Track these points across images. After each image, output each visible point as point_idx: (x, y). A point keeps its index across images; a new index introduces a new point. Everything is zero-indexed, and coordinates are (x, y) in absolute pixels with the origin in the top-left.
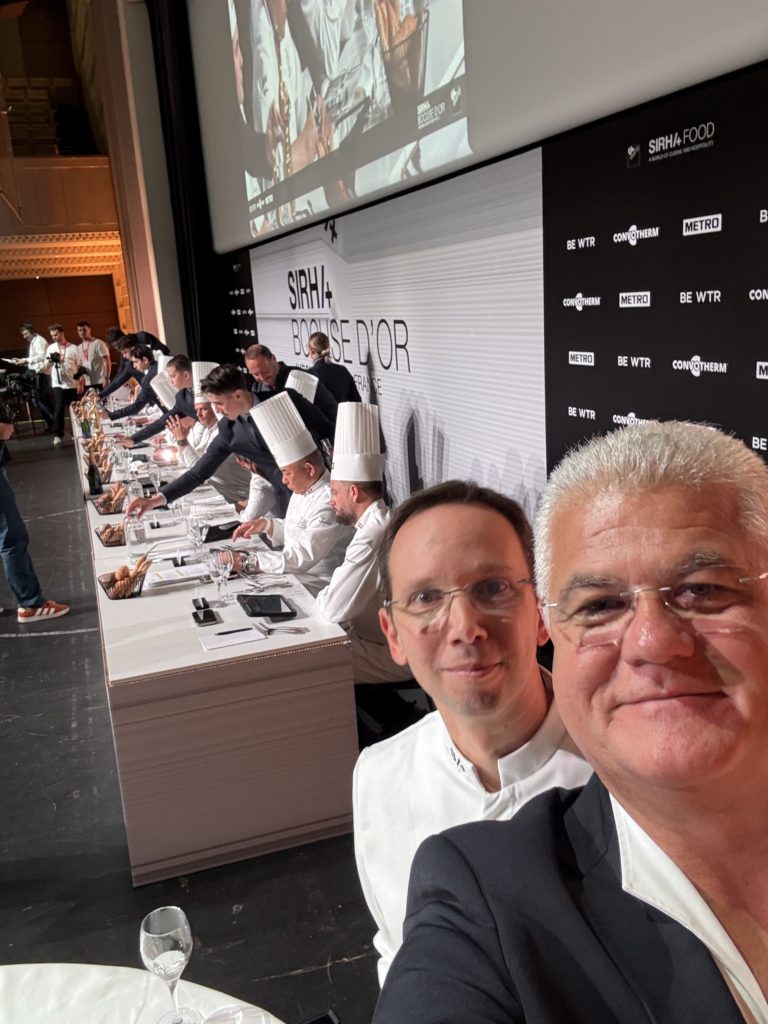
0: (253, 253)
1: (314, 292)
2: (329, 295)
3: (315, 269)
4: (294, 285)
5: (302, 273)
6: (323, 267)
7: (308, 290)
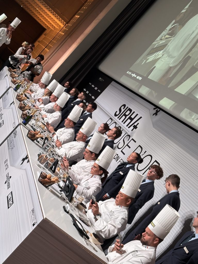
0: (113, 83)
1: (129, 121)
2: (135, 127)
3: (137, 115)
4: (123, 110)
5: (130, 110)
6: (141, 117)
7: (128, 117)
